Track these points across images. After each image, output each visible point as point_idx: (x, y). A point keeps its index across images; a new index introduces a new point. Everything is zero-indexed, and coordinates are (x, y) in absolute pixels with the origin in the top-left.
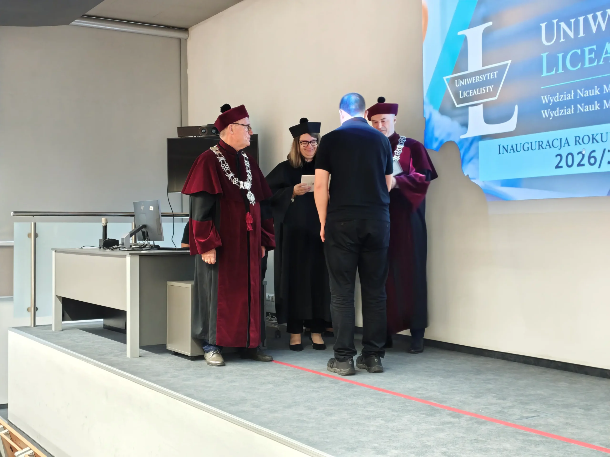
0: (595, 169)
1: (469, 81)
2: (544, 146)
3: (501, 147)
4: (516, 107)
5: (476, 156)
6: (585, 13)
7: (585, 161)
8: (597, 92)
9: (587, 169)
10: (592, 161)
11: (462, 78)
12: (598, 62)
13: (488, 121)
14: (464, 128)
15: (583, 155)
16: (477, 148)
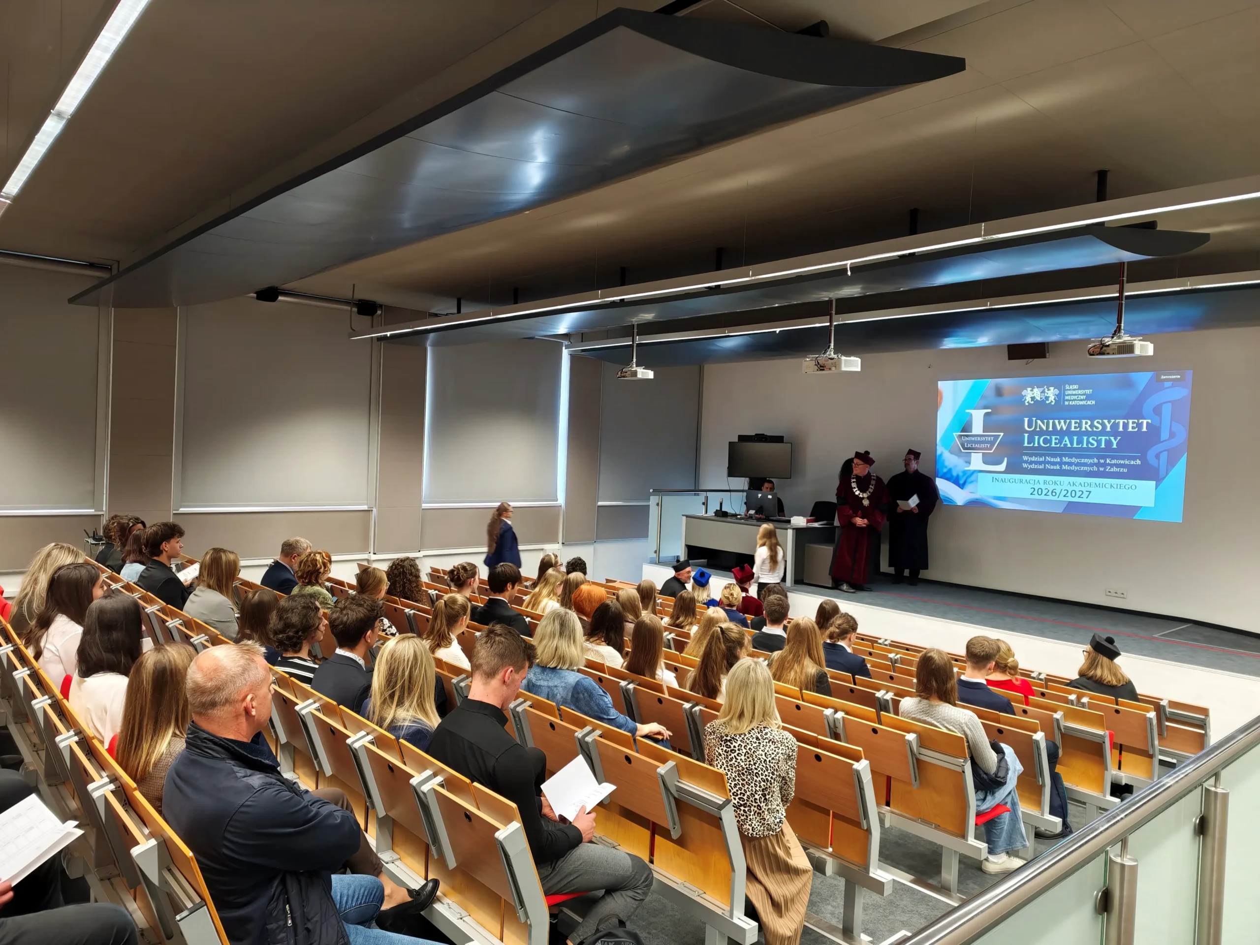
0: (1055, 498)
1: (973, 439)
2: (1023, 482)
3: (994, 479)
4: (1006, 459)
5: (976, 480)
6: (1054, 419)
7: (1050, 493)
8: (1059, 460)
9: (1050, 497)
10: (1054, 494)
11: (967, 436)
12: (1061, 444)
13: (985, 462)
14: (968, 464)
15: (1049, 491)
16: (977, 476)
